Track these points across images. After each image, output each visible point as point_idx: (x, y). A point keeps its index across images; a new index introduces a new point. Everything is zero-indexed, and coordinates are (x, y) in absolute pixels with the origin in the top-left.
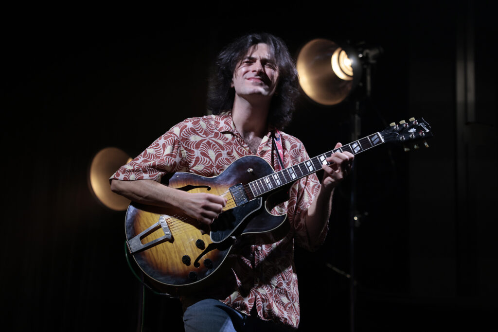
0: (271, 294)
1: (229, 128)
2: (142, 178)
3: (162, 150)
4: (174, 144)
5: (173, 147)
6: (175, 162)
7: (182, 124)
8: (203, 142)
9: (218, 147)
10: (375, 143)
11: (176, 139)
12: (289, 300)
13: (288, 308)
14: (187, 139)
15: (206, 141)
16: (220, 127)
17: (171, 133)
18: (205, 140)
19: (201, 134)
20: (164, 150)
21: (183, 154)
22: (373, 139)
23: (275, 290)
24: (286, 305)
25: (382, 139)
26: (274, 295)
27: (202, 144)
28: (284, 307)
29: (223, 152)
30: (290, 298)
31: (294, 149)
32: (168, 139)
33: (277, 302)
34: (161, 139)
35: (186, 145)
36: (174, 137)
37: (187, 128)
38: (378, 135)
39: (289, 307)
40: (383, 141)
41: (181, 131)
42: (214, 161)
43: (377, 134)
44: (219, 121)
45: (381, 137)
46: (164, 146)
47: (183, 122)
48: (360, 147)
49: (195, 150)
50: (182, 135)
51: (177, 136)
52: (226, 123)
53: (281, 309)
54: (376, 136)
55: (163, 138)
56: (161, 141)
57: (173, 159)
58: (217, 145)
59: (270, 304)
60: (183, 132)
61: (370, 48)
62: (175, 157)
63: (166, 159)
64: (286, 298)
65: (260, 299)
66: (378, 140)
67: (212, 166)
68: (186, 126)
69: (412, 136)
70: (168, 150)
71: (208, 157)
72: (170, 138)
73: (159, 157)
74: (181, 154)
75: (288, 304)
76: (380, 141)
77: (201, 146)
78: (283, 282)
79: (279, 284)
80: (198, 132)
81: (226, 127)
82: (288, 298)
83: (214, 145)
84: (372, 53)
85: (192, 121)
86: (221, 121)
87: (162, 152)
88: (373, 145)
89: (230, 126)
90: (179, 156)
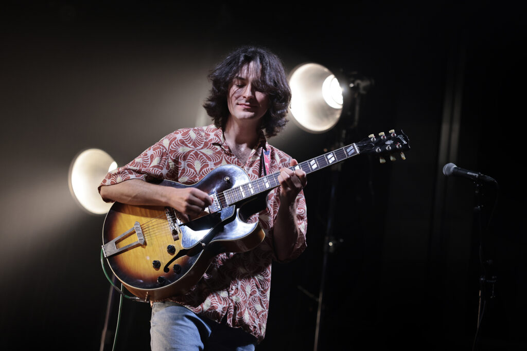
0: (245, 302)
1: (219, 140)
2: (129, 179)
3: (150, 160)
4: (162, 156)
5: (161, 159)
6: (162, 173)
7: (172, 135)
8: (191, 153)
9: (205, 159)
10: (350, 154)
11: (164, 151)
12: (263, 307)
13: (261, 316)
14: (175, 151)
15: (194, 152)
16: (209, 139)
17: (160, 145)
18: (193, 150)
19: (189, 145)
20: (152, 161)
21: (171, 166)
22: (348, 150)
23: (249, 298)
24: (260, 313)
25: (357, 150)
26: (248, 302)
27: (189, 156)
28: (257, 314)
29: (209, 163)
30: (264, 306)
31: (283, 163)
32: (157, 151)
33: (250, 309)
34: (150, 150)
35: (174, 157)
36: (163, 149)
37: (176, 140)
38: (354, 147)
39: (263, 315)
40: (358, 152)
41: (170, 144)
42: (198, 172)
43: (353, 145)
44: (209, 133)
45: (356, 148)
46: (152, 157)
47: (173, 134)
48: (335, 158)
49: (183, 162)
50: (170, 148)
51: (166, 149)
52: (217, 135)
53: (254, 317)
54: (352, 147)
55: (152, 149)
56: (149, 152)
57: (160, 170)
58: (204, 157)
59: (241, 312)
60: (172, 145)
61: (362, 79)
62: (162, 169)
63: (152, 170)
64: (260, 305)
65: (232, 307)
66: (353, 151)
67: (195, 177)
68: (175, 138)
69: (389, 148)
70: (156, 162)
71: (194, 168)
72: (159, 150)
73: (145, 167)
74: (169, 167)
75: (263, 312)
76: (355, 152)
77: (188, 158)
78: (257, 290)
79: (253, 292)
80: (187, 143)
81: (216, 139)
82: (262, 306)
83: (201, 156)
84: (363, 84)
85: (182, 133)
86: (211, 133)
87: (149, 163)
88: (348, 155)
89: (220, 139)
90: (167, 168)
